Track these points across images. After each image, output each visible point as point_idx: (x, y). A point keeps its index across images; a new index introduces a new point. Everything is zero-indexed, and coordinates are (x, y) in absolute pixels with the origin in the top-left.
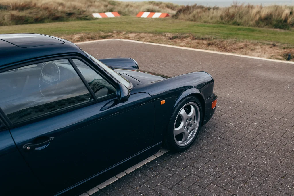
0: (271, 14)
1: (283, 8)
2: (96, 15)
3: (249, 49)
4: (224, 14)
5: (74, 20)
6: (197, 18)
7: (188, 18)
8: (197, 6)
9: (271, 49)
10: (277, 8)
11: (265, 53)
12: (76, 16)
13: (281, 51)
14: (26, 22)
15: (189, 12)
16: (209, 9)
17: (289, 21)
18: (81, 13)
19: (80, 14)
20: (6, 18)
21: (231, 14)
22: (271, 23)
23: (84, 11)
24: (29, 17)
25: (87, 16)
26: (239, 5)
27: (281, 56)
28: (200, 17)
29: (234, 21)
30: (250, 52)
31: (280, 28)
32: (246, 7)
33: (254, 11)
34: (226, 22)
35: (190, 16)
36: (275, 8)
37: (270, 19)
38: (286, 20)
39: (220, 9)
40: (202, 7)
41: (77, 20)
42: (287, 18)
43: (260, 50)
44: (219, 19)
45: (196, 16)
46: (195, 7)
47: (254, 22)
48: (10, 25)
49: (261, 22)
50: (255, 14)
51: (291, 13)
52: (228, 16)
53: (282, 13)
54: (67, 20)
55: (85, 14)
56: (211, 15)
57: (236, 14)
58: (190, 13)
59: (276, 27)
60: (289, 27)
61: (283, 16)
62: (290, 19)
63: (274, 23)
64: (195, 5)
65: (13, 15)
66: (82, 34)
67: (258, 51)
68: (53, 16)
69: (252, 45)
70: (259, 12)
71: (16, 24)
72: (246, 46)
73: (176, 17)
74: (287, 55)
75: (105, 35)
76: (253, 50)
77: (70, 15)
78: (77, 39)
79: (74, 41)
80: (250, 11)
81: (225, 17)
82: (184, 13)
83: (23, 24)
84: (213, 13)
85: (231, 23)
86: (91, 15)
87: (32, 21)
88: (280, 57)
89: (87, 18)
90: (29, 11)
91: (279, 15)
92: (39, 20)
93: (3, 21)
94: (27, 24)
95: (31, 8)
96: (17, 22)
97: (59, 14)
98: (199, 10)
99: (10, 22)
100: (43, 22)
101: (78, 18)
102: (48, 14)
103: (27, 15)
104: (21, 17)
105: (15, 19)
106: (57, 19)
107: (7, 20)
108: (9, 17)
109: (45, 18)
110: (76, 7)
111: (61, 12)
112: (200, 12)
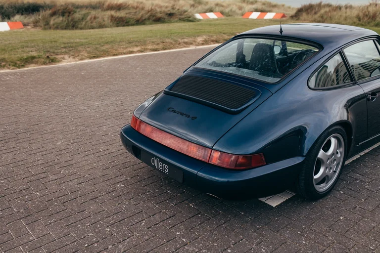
2: (198, 16)
4: (361, 14)
5: (177, 22)
6: (326, 19)
7: (313, 19)
8: (323, 4)
12: (177, 17)
14: (127, 24)
15: (313, 12)
16: (340, 8)
18: (182, 13)
19: (181, 15)
20: (106, 19)
21: (372, 14)
23: (185, 11)
24: (129, 19)
25: (189, 17)
28: (330, 17)
29: (376, 22)
34: (365, 23)
35: (316, 16)
39: (354, 8)
40: (329, 5)
41: (180, 22)
44: (355, 20)
45: (325, 17)
46: (320, 5)
48: (111, 27)
52: (367, 16)
54: (169, 22)
55: (187, 15)
56: (344, 15)
57: (378, 14)
58: (316, 13)
64: (320, 4)
65: (112, 16)
66: (205, 37)
68: (153, 16)
71: (118, 26)
73: (297, 18)
75: (229, 37)
77: (170, 16)
78: (201, 42)
79: (199, 44)
81: (363, 18)
82: (308, 13)
83: (124, 26)
84: (346, 13)
85: (372, 24)
86: (193, 15)
87: (133, 22)
89: (191, 19)
90: (127, 11)
92: (140, 21)
93: (104, 23)
94: (128, 25)
95: (126, 8)
96: (117, 24)
97: (159, 15)
98: (327, 9)
99: (111, 24)
100: (144, 24)
101: (180, 19)
102: (149, 14)
103: (125, 15)
104: (121, 18)
105: (115, 20)
106: (158, 20)
107: (107, 21)
108: (108, 18)
109: (145, 19)
110: (175, 7)
111: (161, 12)
112: (330, 11)
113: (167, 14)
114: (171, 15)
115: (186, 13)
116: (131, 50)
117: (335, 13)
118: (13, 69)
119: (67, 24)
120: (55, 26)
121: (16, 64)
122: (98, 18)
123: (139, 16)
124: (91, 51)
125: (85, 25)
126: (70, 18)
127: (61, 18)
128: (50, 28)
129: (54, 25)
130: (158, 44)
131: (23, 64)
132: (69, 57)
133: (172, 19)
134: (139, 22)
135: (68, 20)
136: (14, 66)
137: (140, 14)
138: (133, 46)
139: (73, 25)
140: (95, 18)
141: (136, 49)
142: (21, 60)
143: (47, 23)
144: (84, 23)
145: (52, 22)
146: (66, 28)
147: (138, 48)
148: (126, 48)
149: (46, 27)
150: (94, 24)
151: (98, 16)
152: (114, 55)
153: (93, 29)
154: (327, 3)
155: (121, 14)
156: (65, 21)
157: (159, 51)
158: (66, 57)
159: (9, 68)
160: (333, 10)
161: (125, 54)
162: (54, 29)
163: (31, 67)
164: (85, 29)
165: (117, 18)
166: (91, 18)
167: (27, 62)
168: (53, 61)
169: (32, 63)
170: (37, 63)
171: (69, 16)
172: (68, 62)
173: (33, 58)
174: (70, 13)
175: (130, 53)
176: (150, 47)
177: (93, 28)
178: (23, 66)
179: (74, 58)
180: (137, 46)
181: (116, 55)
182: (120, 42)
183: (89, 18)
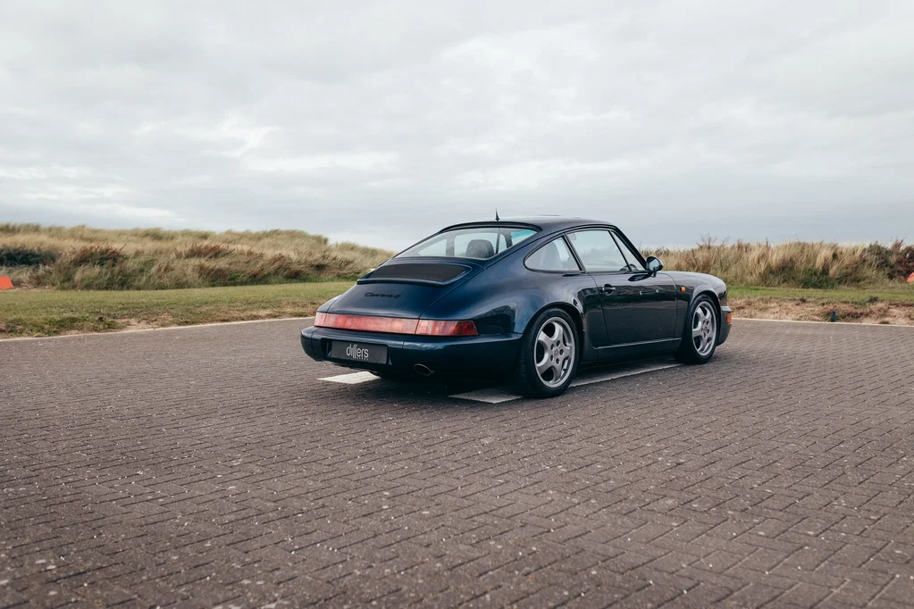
0: (791, 260)
1: (817, 247)
3: (756, 308)
5: (332, 280)
9: (798, 307)
10: (803, 247)
11: (787, 314)
12: (333, 271)
13: (818, 309)
14: (233, 282)
17: (831, 272)
18: (343, 265)
19: (340, 268)
20: (189, 273)
22: (793, 278)
23: (349, 262)
24: (237, 272)
25: (358, 273)
26: (716, 244)
27: (818, 315)
30: (759, 314)
31: (815, 286)
32: (733, 248)
33: (754, 255)
36: (800, 247)
37: (792, 269)
38: (825, 271)
42: (828, 266)
43: (777, 310)
47: (754, 277)
48: (199, 286)
49: (772, 277)
50: (756, 261)
51: (835, 256)
53: (815, 256)
54: (317, 280)
55: (352, 268)
57: (713, 261)
59: (806, 284)
60: (833, 285)
61: (819, 262)
62: (834, 268)
63: (801, 276)
65: (202, 268)
67: (773, 310)
68: (285, 269)
69: (761, 303)
70: (763, 256)
71: (213, 286)
72: (750, 304)
74: (828, 314)
76: (764, 310)
80: (744, 255)
83: (226, 285)
87: (245, 280)
88: (817, 318)
90: (229, 260)
91: (808, 261)
92: (258, 277)
93: (185, 279)
94: (235, 284)
95: (228, 254)
96: (213, 281)
97: (296, 267)
99: (200, 281)
100: (266, 283)
101: (339, 276)
102: (277, 265)
103: (228, 266)
104: (220, 270)
105: (208, 274)
106: (295, 276)
107: (191, 275)
108: (194, 270)
109: (269, 274)
110: (327, 253)
111: (299, 263)
113: (312, 266)
114: (320, 268)
115: (351, 266)
116: (255, 313)
118: (38, 336)
119: (109, 279)
120: (85, 283)
121: (43, 328)
122: (173, 270)
123: (257, 268)
124: (180, 313)
125: (148, 282)
126: (117, 269)
127: (97, 269)
128: (74, 287)
129: (82, 280)
130: (304, 306)
131: (55, 329)
132: (139, 322)
133: (322, 275)
134: (257, 279)
135: (112, 271)
136: (39, 331)
137: (259, 265)
138: (258, 308)
139: (124, 282)
140: (167, 269)
141: (263, 313)
142: (51, 322)
143: (69, 279)
144: (144, 278)
145: (78, 277)
146: (108, 286)
147: (268, 312)
148: (245, 310)
149: (66, 285)
150: (166, 281)
151: (173, 266)
152: (224, 321)
153: (163, 289)
155: (222, 263)
156: (106, 274)
157: (306, 316)
158: (133, 321)
159: (29, 335)
161: (243, 320)
162: (82, 289)
163: (73, 334)
164: (147, 289)
165: (212, 270)
166: (159, 270)
167: (62, 326)
168: (110, 327)
169: (72, 328)
170: (81, 329)
171: (113, 265)
172: (137, 328)
173: (73, 320)
174: (115, 260)
175: (252, 319)
176: (289, 310)
177: (162, 287)
178: (56, 333)
179: (148, 323)
180: (264, 308)
181: (227, 321)
182: (231, 302)
183: (154, 269)
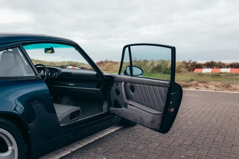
0: (160, 65)
6: (109, 69)
8: (108, 61)
22: (161, 71)
26: (138, 60)
28: (112, 68)
32: (143, 61)
33: (149, 63)
36: (163, 61)
37: (160, 68)
45: (109, 68)
46: (106, 62)
47: (149, 71)
49: (154, 70)
58: (104, 66)
59: (165, 73)
70: (152, 64)
80: (146, 64)
91: (165, 66)
98: (110, 64)
112: (111, 65)
117: (114, 65)
154: (111, 60)
160: (113, 64)
